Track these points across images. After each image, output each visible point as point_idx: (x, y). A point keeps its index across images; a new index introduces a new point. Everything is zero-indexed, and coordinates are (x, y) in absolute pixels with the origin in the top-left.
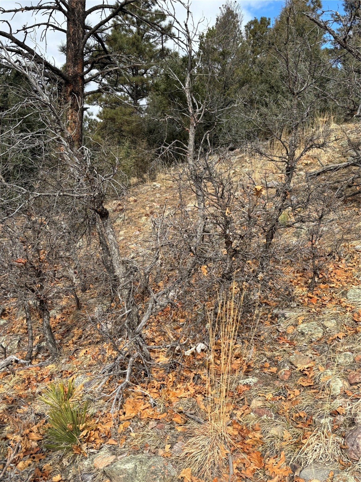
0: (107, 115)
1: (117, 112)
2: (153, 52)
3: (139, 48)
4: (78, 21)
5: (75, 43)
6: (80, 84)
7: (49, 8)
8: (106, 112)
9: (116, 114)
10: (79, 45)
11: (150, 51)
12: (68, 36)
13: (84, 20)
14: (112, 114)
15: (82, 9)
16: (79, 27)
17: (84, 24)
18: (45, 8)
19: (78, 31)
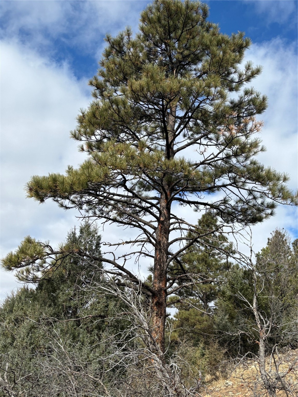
0: (182, 315)
1: (191, 313)
2: (219, 265)
3: (207, 263)
4: (163, 250)
5: (160, 266)
6: (164, 296)
7: (142, 241)
8: (181, 314)
9: (190, 315)
10: (163, 267)
11: (216, 264)
12: (155, 260)
13: (167, 249)
14: (186, 315)
15: (166, 241)
16: (163, 254)
17: (167, 251)
18: (139, 241)
19: (163, 256)
